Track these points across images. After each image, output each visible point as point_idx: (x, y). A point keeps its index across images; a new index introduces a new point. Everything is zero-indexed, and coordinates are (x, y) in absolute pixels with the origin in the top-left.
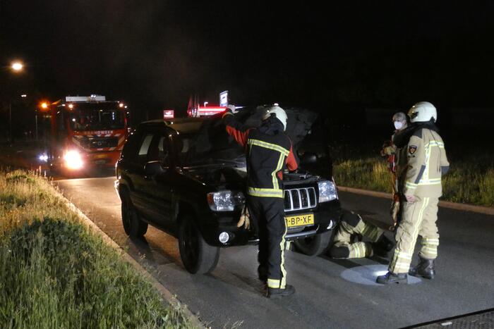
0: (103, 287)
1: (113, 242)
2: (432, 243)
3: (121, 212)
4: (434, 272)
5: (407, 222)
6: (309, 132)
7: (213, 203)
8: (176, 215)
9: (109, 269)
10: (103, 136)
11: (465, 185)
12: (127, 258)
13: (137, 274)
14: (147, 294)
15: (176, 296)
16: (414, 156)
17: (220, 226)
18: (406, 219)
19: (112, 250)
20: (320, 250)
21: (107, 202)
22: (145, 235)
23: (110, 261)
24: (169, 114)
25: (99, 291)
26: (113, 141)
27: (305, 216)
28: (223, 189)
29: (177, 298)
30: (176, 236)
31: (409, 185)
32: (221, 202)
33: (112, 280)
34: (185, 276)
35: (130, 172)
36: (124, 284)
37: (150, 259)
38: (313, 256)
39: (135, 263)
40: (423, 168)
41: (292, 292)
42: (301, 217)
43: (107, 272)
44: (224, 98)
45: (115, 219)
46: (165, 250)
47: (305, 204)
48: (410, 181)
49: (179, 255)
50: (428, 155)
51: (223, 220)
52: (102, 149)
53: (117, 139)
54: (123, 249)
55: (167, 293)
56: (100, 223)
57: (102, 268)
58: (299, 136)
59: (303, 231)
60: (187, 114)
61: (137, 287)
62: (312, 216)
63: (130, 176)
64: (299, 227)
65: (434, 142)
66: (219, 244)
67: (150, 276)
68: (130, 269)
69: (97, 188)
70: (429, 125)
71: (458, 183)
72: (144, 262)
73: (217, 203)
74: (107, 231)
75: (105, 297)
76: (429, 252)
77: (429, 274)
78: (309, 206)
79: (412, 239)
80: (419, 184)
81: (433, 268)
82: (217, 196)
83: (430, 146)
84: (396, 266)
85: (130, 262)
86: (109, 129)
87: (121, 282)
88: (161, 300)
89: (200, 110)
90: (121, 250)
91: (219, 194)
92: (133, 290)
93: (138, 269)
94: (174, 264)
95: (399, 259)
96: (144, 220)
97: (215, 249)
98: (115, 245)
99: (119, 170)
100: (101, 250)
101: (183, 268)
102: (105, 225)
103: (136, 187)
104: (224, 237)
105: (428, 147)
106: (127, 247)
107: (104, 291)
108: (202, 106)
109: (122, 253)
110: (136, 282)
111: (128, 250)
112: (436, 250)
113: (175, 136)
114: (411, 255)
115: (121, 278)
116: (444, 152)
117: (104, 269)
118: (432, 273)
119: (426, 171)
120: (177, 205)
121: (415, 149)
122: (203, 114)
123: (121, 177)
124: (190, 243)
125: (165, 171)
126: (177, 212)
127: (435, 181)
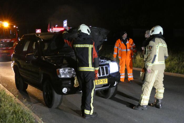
0: (5, 115)
1: (10, 93)
2: (160, 92)
3: (14, 79)
4: (162, 105)
5: (147, 82)
6: (106, 40)
7: (59, 74)
8: (42, 80)
9: (8, 106)
10: (6, 42)
11: (179, 65)
12: (17, 101)
13: (22, 109)
14: (27, 118)
15: (41, 119)
16: (151, 51)
17: (63, 85)
18: (147, 80)
19: (10, 97)
20: (110, 96)
21: (7, 74)
22: (27, 90)
23: (9, 103)
24: (38, 31)
25: (3, 117)
26: (11, 44)
27: (103, 80)
28: (64, 67)
29: (42, 120)
30: (42, 90)
31: (149, 64)
33: (10, 112)
34: (46, 109)
35: (19, 59)
36: (16, 114)
37: (29, 101)
38: (108, 99)
39: (21, 103)
40: (155, 56)
41: (96, 115)
42: (102, 80)
43: (8, 108)
44: (65, 23)
45: (12, 82)
46: (36, 97)
47: (103, 74)
48: (149, 63)
49: (43, 99)
50: (158, 50)
51: (64, 82)
52: (5, 48)
53: (13, 43)
54: (15, 96)
55: (37, 117)
56: (4, 84)
57: (5, 106)
58: (100, 41)
59: (103, 87)
60: (48, 31)
61: (22, 115)
62: (107, 79)
63: (19, 61)
64: (100, 85)
65: (161, 44)
66: (63, 94)
67: (29, 109)
68: (19, 106)
69: (2, 67)
70: (159, 36)
71: (176, 64)
72: (26, 103)
73: (61, 74)
74: (7, 88)
75: (6, 120)
76: (159, 96)
77: (159, 106)
78: (105, 75)
79: (149, 89)
80: (154, 64)
81: (161, 103)
82: (61, 71)
83: (159, 46)
84: (141, 102)
85: (19, 103)
86: (9, 38)
87: (14, 112)
88: (34, 121)
89: (54, 29)
90: (14, 97)
91: (62, 69)
92: (20, 116)
93: (23, 106)
94: (40, 103)
95: (142, 99)
96: (26, 82)
97: (60, 96)
98: (11, 95)
99: (13, 58)
100: (4, 97)
101: (45, 106)
102: (6, 85)
103: (22, 66)
104: (65, 90)
105: (158, 46)
106: (17, 96)
107: (6, 117)
108: (55, 27)
109: (15, 99)
110: (22, 113)
111: (18, 97)
112: (163, 95)
113: (41, 42)
114: (149, 97)
115: (14, 111)
116: (167, 49)
117: (6, 107)
118: (160, 105)
119: (157, 58)
120: (42, 75)
121: (152, 47)
122: (55, 31)
123: (15, 62)
124: (48, 93)
125: (36, 58)
126: (42, 78)
127: (162, 63)
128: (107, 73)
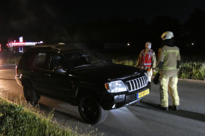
7: (109, 88)
42: (146, 91)
44: (21, 39)
108: (13, 42)
128: (146, 83)
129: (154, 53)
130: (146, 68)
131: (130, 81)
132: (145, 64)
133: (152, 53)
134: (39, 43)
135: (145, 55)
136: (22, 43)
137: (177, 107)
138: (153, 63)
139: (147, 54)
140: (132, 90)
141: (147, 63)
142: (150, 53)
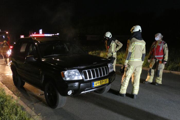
7: (64, 76)
8: (43, 81)
22: (24, 86)
27: (105, 80)
32: (69, 76)
44: (41, 31)
62: (108, 79)
63: (16, 61)
64: (103, 85)
66: (67, 95)
72: (27, 102)
78: (106, 75)
82: (66, 73)
90: (14, 95)
106: (17, 93)
108: (34, 34)
123: (12, 62)
124: (51, 94)
125: (36, 60)
126: (43, 79)
127: (139, 60)
128: (107, 73)
129: (166, 45)
130: (158, 60)
131: (86, 71)
132: (156, 56)
133: (164, 44)
134: (55, 35)
135: (156, 47)
136: (41, 34)
137: (135, 96)
138: (165, 55)
139: (158, 45)
140: (88, 79)
141: (158, 55)
142: (162, 44)
